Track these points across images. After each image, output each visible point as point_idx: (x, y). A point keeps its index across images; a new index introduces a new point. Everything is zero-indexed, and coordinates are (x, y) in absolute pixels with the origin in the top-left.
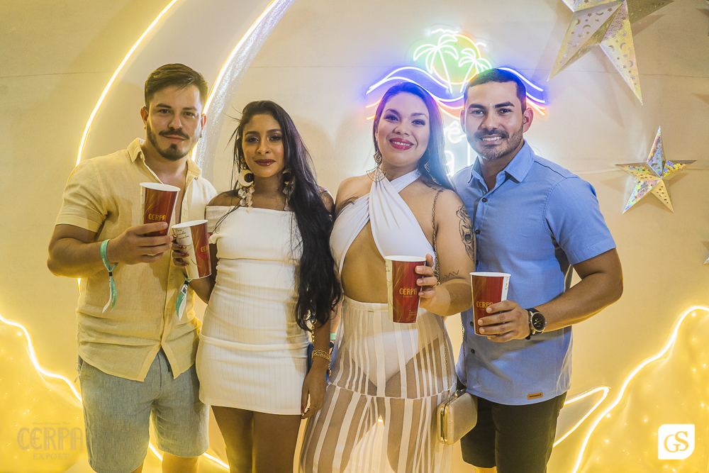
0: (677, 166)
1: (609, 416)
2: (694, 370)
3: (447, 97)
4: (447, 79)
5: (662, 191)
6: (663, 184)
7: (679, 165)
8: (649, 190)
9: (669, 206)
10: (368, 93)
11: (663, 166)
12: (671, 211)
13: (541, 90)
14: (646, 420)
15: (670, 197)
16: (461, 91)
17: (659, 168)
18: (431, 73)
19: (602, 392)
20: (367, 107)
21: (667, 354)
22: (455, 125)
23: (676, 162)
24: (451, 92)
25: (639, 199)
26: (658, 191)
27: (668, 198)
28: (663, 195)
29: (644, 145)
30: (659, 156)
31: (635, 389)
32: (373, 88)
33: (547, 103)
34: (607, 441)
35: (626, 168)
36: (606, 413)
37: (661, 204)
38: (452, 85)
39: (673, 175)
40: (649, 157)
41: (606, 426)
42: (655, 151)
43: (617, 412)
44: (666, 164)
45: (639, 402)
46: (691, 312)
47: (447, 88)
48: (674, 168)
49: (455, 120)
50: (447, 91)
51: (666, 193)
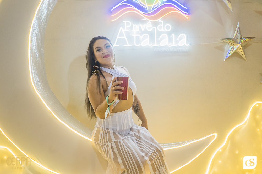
0: (247, 40)
1: (221, 150)
2: (258, 130)
3: (146, 11)
4: (146, 4)
5: (241, 50)
6: (241, 47)
7: (248, 39)
8: (235, 50)
9: (244, 57)
10: (112, 10)
11: (241, 39)
12: (245, 60)
13: (187, 8)
14: (237, 152)
15: (244, 53)
16: (152, 9)
17: (239, 40)
18: (139, 1)
19: (214, 136)
20: (111, 16)
21: (245, 123)
22: (149, 23)
23: (246, 38)
24: (148, 9)
25: (230, 54)
26: (239, 50)
27: (243, 54)
28: (241, 52)
29: (232, 31)
30: (239, 35)
31: (232, 138)
32: (114, 8)
33: (189, 14)
34: (220, 162)
35: (225, 41)
36: (219, 149)
37: (240, 57)
38: (148, 7)
39: (245, 44)
40: (235, 36)
41: (219, 155)
42: (237, 33)
43: (224, 149)
44: (242, 39)
45: (234, 144)
46: (256, 104)
47: (146, 8)
48: (245, 40)
49: (149, 21)
50: (146, 9)
51: (243, 52)
